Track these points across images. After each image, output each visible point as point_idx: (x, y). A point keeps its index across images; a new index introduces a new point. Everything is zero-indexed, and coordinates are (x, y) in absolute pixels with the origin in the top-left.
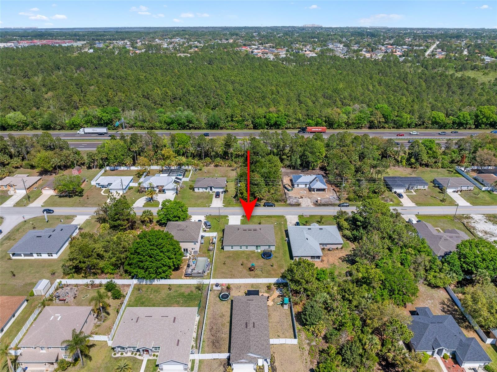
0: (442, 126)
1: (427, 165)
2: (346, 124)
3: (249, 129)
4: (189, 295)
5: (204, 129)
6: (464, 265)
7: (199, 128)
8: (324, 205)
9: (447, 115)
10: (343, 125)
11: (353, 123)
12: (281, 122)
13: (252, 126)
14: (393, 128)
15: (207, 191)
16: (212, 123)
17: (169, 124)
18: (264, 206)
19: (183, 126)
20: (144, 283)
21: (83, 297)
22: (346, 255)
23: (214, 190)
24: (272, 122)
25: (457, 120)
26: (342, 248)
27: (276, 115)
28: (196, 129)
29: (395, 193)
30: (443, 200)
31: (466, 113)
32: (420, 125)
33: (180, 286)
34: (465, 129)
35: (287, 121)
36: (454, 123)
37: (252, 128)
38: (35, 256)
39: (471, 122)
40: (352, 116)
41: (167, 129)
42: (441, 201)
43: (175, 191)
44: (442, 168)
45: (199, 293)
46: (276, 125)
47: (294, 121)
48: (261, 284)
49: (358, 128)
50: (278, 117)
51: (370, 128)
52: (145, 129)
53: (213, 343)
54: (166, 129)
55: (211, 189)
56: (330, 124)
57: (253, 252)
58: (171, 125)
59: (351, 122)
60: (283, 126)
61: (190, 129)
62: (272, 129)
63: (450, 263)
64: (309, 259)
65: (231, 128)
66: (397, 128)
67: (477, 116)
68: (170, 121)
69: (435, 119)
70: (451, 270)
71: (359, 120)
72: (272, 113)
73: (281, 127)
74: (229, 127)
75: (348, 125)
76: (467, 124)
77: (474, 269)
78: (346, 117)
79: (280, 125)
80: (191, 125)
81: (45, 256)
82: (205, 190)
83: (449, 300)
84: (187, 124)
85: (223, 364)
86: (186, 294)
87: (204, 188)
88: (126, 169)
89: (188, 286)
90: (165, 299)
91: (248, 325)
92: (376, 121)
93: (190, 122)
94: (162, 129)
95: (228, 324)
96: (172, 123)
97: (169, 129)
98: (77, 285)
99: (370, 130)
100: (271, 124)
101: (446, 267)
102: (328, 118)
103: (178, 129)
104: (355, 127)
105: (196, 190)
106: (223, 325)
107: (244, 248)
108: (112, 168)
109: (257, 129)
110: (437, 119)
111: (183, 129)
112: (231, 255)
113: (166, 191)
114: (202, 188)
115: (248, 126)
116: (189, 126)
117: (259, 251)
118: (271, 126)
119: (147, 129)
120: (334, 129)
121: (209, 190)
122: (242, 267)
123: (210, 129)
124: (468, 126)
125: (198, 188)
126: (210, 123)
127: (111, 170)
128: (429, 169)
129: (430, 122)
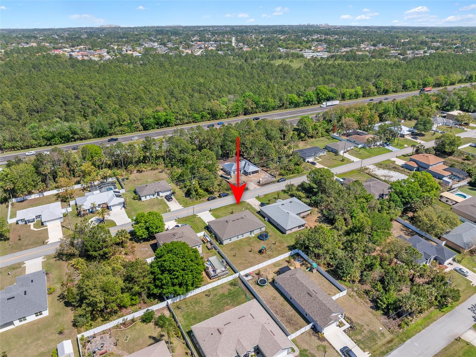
0: (297, 105)
1: (312, 137)
2: (226, 114)
3: (140, 131)
4: (230, 293)
5: (90, 138)
6: (403, 200)
7: (86, 138)
8: (266, 184)
9: (299, 96)
10: (224, 115)
11: (233, 112)
12: (170, 120)
13: (141, 127)
14: (263, 111)
15: (155, 197)
16: (100, 131)
17: (48, 139)
18: (220, 196)
19: (67, 139)
20: (178, 300)
21: (126, 340)
22: (318, 218)
23: (161, 194)
24: (162, 120)
25: (306, 99)
26: (310, 213)
27: (164, 114)
28: (81, 139)
29: (308, 162)
30: (343, 160)
31: (311, 92)
32: (281, 106)
33: (214, 289)
34: (312, 105)
35: (175, 118)
36: (304, 101)
37: (143, 129)
38: (17, 323)
39: (315, 99)
40: (230, 106)
41: (48, 145)
42: (341, 161)
43: (122, 205)
44: (322, 137)
45: (237, 288)
46: (167, 123)
47: (181, 117)
48: (279, 261)
49: (236, 116)
50: (167, 115)
51: (245, 114)
52: (19, 150)
53: (289, 322)
54: (46, 145)
55: (158, 195)
56: (214, 115)
57: (249, 238)
58: (53, 140)
59: (230, 111)
60: (173, 123)
61: (75, 141)
62: (162, 128)
63: (394, 200)
64: (297, 229)
65: (120, 132)
66: (266, 112)
67: (318, 94)
68: (50, 135)
69: (292, 100)
70: (396, 205)
71: (237, 109)
72: (159, 112)
73: (170, 124)
74: (118, 132)
75: (228, 114)
76: (312, 101)
77: (410, 200)
78: (226, 107)
79: (169, 123)
80: (76, 136)
81: (32, 318)
82: (152, 197)
83: (403, 227)
84: (71, 136)
85: (311, 334)
86: (226, 293)
87: (151, 195)
88: (38, 196)
89: (222, 286)
90: (212, 306)
91: (311, 294)
92: (250, 108)
93: (74, 133)
94: (40, 146)
95: (286, 302)
96: (53, 137)
97: (50, 145)
98: (104, 332)
99: (245, 116)
100: (161, 123)
101: (392, 204)
102: (211, 110)
103: (61, 143)
104: (234, 115)
105: (143, 199)
106: (282, 305)
107: (240, 237)
108: (19, 199)
109: (148, 130)
110: (293, 100)
111: (67, 142)
112: (233, 246)
113: (112, 208)
114: (149, 195)
115: (138, 128)
116: (74, 138)
117: (253, 235)
118: (162, 125)
119: (22, 149)
120: (217, 119)
121: (156, 196)
122: (251, 253)
123: (99, 137)
124: (314, 103)
125: (145, 196)
126: (98, 131)
127: (19, 202)
128: (314, 139)
129: (288, 103)
